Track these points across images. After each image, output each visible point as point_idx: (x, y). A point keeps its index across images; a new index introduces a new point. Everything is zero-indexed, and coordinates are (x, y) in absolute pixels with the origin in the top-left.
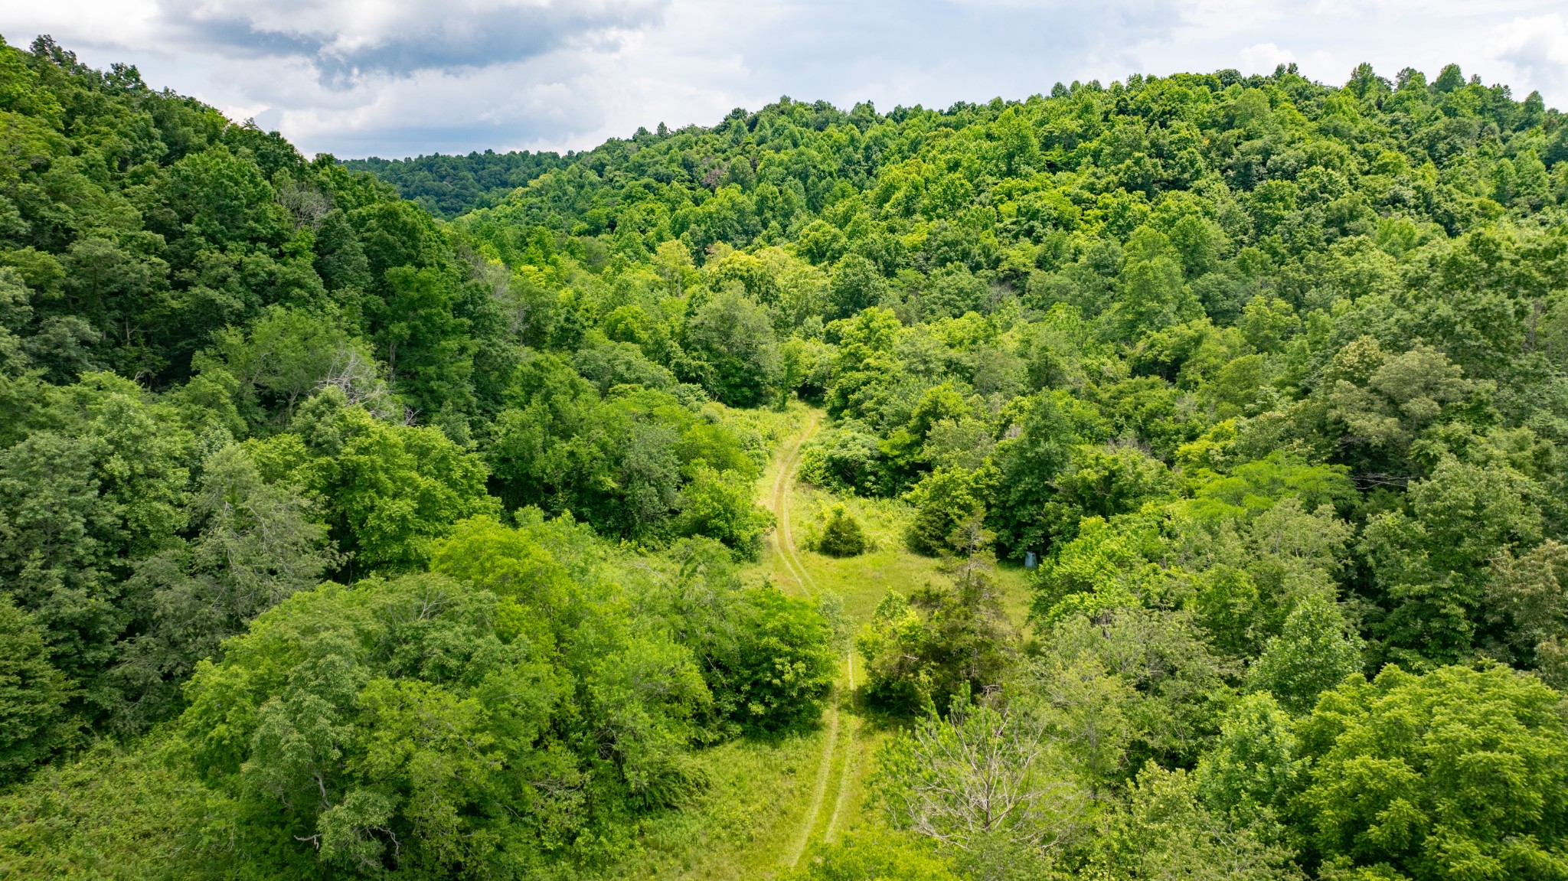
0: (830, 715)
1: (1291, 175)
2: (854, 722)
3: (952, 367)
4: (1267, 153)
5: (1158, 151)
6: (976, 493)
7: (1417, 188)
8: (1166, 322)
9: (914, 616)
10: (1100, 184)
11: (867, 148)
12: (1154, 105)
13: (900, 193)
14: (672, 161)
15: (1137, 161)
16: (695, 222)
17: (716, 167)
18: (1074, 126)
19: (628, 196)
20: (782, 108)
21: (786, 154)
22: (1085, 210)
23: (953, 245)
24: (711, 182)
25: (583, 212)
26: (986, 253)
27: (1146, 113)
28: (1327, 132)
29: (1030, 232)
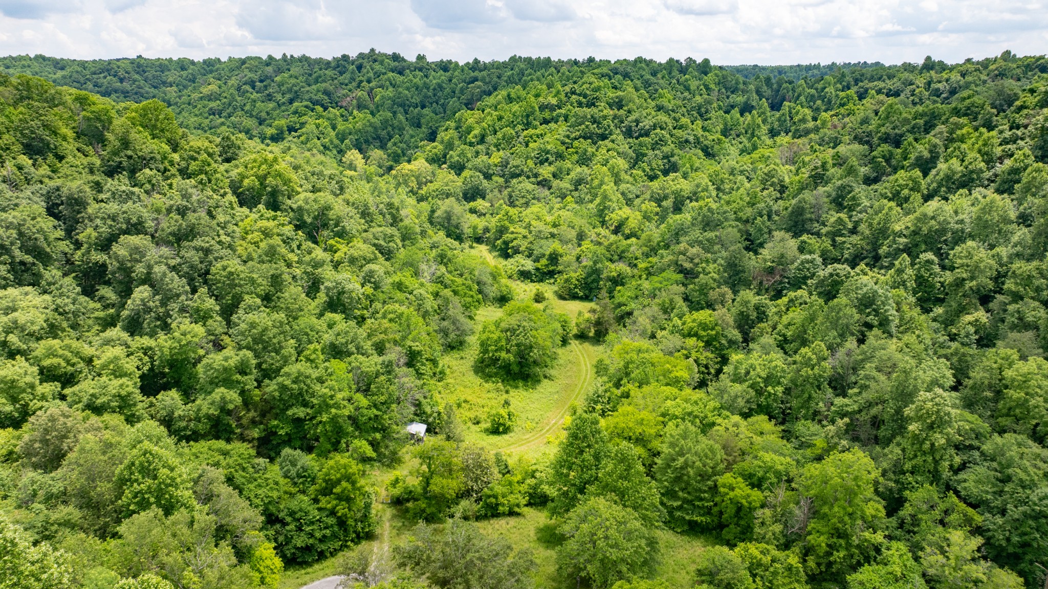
0: (571, 341)
1: (647, 134)
3: (553, 236)
4: (637, 122)
5: (594, 121)
6: (578, 280)
7: (695, 135)
8: (614, 210)
9: (587, 315)
10: (573, 136)
12: (588, 92)
13: (476, 132)
14: (318, 91)
15: (587, 127)
16: (350, 134)
17: (346, 96)
18: (554, 101)
19: (295, 113)
20: (373, 57)
21: (390, 92)
22: (567, 148)
23: (517, 167)
24: (344, 104)
25: (265, 120)
26: (531, 170)
27: (585, 96)
28: (659, 108)
29: (547, 159)
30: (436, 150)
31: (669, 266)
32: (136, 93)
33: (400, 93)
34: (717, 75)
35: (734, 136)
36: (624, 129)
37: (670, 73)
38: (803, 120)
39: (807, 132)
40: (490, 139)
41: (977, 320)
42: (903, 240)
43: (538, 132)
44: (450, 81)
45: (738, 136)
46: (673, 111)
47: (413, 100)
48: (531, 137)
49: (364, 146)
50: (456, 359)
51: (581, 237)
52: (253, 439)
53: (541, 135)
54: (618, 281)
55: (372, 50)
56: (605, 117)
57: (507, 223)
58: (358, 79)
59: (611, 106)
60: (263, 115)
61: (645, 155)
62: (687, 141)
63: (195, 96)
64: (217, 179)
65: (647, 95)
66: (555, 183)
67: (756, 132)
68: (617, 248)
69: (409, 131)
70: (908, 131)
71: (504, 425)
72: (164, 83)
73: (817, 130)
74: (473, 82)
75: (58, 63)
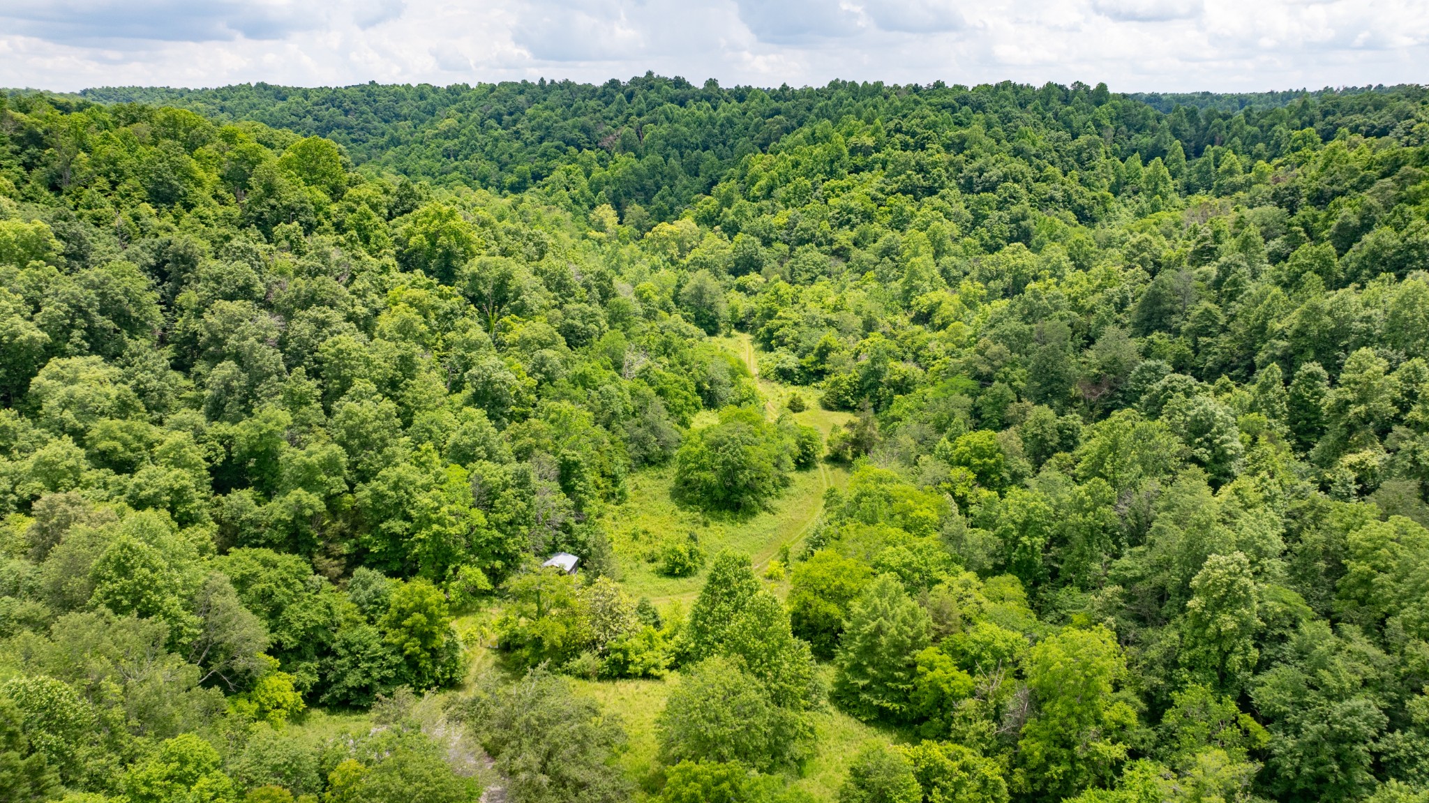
0: (819, 465)
1: (992, 188)
2: (827, 466)
3: (830, 323)
4: (981, 171)
5: (920, 169)
6: (850, 384)
7: (1065, 191)
8: (924, 291)
9: (845, 431)
10: (888, 189)
11: (722, 125)
12: (918, 130)
13: (762, 183)
14: (574, 127)
15: (909, 177)
16: (607, 183)
17: (608, 133)
18: (870, 142)
19: (544, 155)
20: (649, 82)
21: (664, 129)
22: (879, 205)
23: (806, 230)
24: (606, 144)
25: (506, 164)
26: (825, 235)
27: (913, 135)
28: (1018, 152)
29: (849, 221)
30: (709, 207)
31: (963, 368)
32: (362, 129)
33: (676, 130)
34: (1115, 107)
35: (1130, 193)
36: (962, 181)
37: (1047, 104)
38: (1231, 172)
39: (1235, 188)
40: (780, 192)
41: (1362, 463)
42: (1283, 343)
43: (843, 183)
44: (745, 114)
45: (1136, 193)
46: (1037, 156)
47: (693, 140)
48: (833, 191)
49: (623, 200)
50: (653, 478)
51: (869, 326)
52: (342, 555)
53: (848, 188)
54: (903, 387)
55: (650, 74)
56: (935, 165)
57: (776, 306)
58: (626, 112)
59: (948, 148)
60: (505, 157)
61: (985, 217)
62: (1052, 199)
63: (430, 132)
64: (377, 237)
65: (1003, 134)
66: (855, 253)
67: (1161, 188)
68: (913, 343)
69: (683, 180)
70: (1352, 187)
71: (683, 565)
72: (397, 116)
73: (1248, 185)
74: (772, 116)
75: (279, 92)
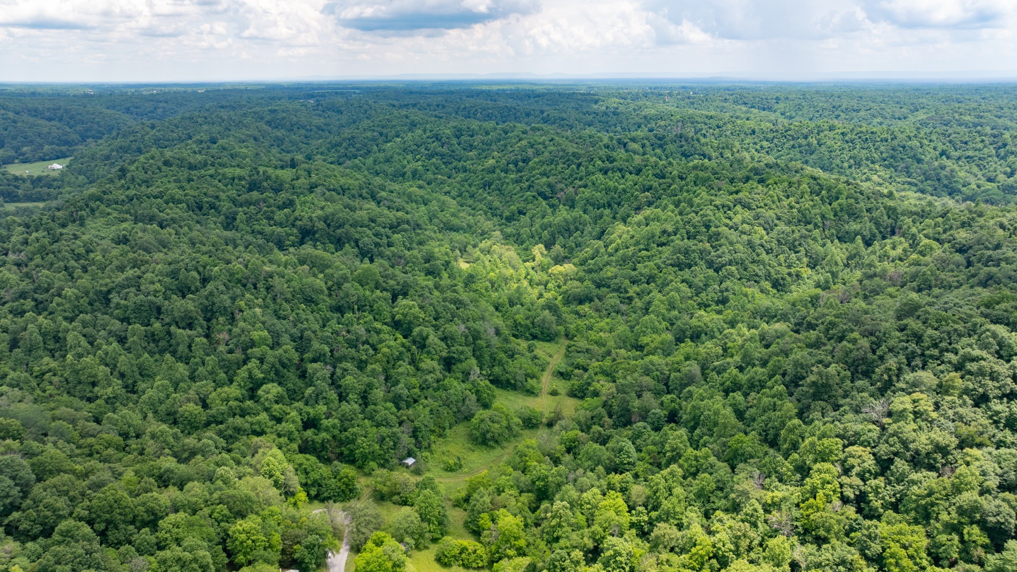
1: (722, 268)
10: (667, 262)
11: (620, 193)
13: (615, 244)
15: (678, 257)
17: (562, 190)
18: (671, 229)
21: (589, 192)
24: (560, 196)
27: (695, 227)
29: (641, 280)
33: (593, 195)
36: (709, 261)
43: (649, 254)
48: (643, 258)
51: (609, 353)
58: (575, 175)
59: (709, 238)
61: (710, 286)
62: (756, 275)
63: (480, 168)
64: (384, 314)
66: (636, 300)
67: (833, 269)
71: (451, 468)
74: (646, 191)
